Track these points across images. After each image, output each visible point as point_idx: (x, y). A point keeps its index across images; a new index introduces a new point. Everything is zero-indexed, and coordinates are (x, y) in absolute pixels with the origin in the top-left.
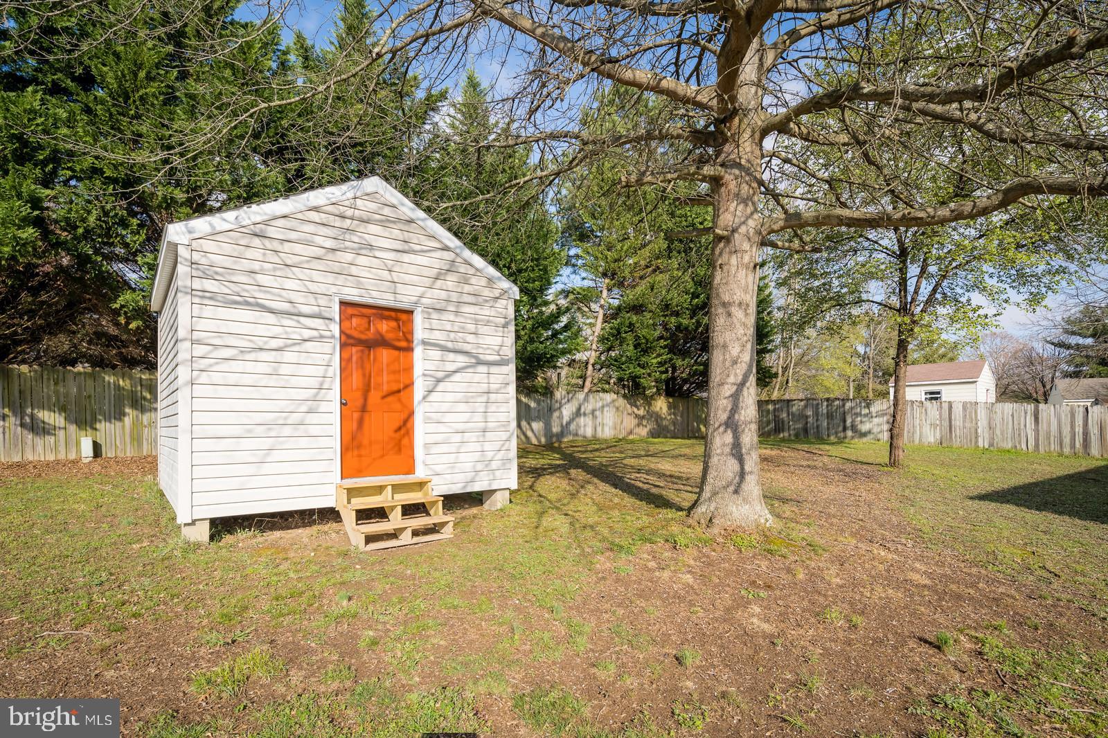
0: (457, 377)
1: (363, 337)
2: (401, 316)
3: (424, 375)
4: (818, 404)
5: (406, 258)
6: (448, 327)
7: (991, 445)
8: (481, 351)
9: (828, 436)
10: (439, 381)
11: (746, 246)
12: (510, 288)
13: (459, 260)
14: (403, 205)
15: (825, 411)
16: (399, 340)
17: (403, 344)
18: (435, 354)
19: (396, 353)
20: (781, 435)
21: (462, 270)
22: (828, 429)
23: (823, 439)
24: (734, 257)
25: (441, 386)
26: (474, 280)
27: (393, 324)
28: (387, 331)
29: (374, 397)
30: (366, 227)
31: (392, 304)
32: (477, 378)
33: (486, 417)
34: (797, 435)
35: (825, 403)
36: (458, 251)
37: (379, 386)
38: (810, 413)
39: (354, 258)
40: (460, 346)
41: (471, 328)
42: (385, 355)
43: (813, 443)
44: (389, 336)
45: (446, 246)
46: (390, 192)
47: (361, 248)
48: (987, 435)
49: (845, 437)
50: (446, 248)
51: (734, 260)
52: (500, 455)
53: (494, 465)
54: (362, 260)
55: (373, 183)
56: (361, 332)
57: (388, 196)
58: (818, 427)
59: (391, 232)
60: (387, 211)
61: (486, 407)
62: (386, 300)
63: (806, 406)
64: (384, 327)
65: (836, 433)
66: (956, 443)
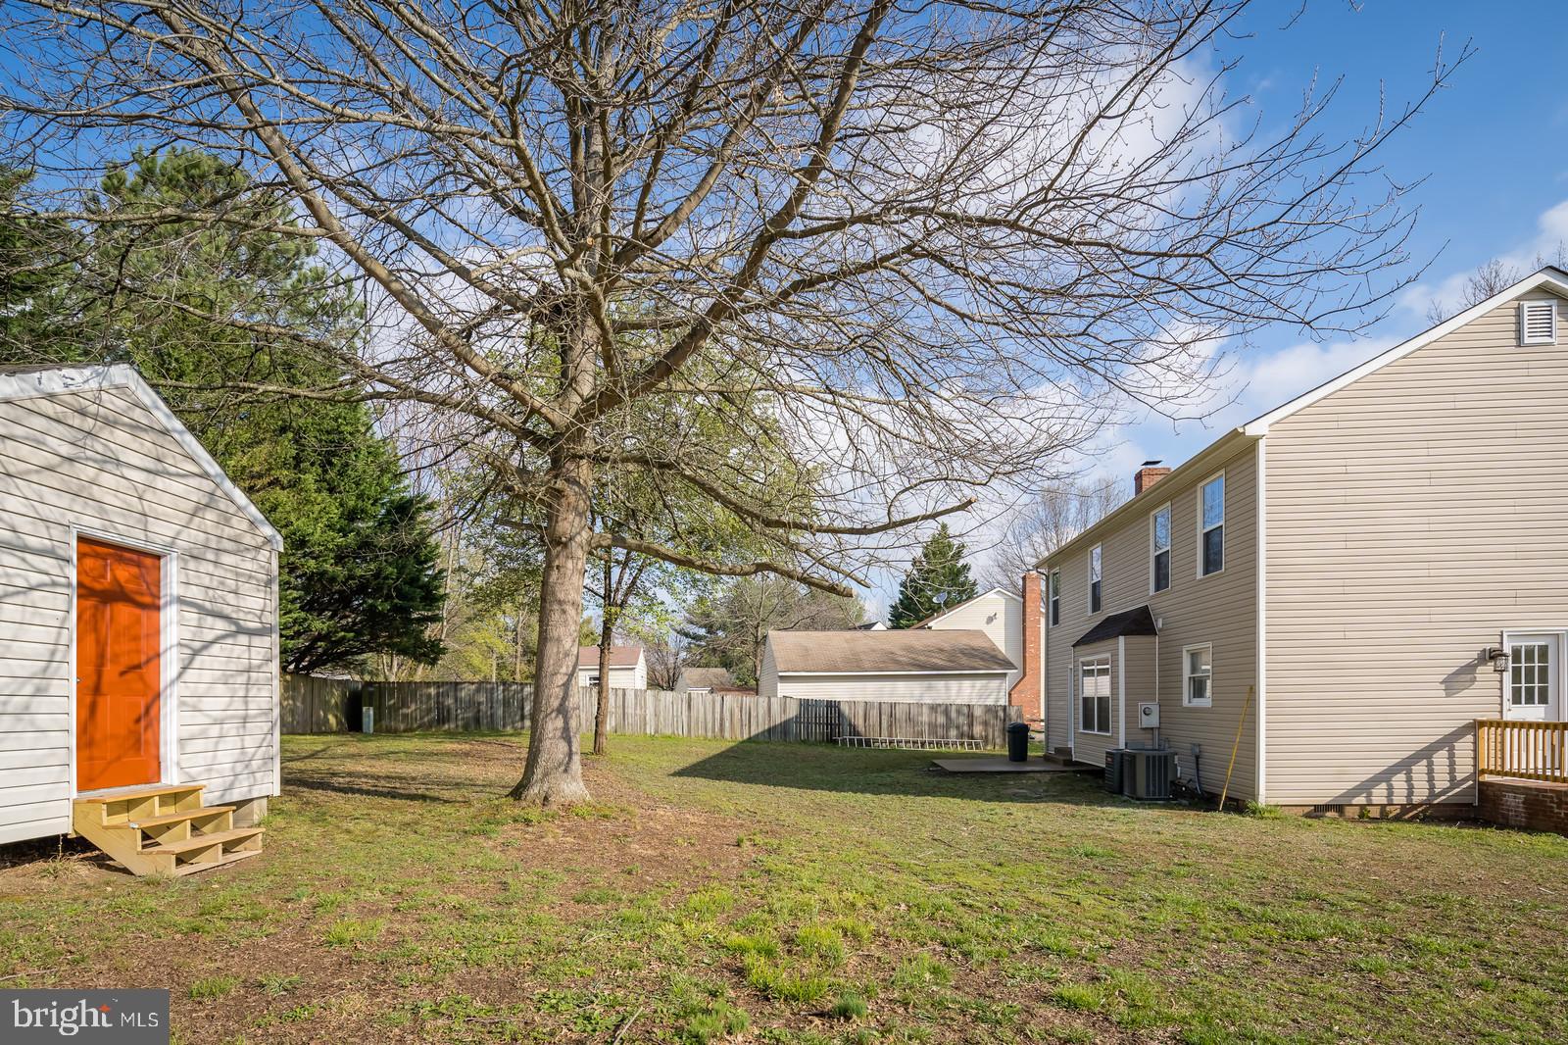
0: (215, 649)
1: (98, 586)
2: (146, 561)
3: (180, 645)
4: (493, 689)
5: (160, 482)
6: (206, 581)
7: (656, 732)
8: (241, 616)
9: (504, 726)
10: (196, 653)
11: (580, 553)
12: (274, 536)
13: (219, 493)
14: (157, 408)
15: (501, 697)
16: (142, 594)
17: (147, 600)
18: (192, 617)
19: (137, 611)
20: (446, 726)
21: (222, 506)
22: (504, 717)
23: (498, 731)
24: (570, 561)
25: (198, 661)
26: (235, 521)
27: (135, 570)
28: (127, 581)
29: (110, 671)
30: (112, 433)
31: (141, 545)
32: (238, 651)
33: (246, 703)
34: (466, 727)
35: (501, 688)
36: (218, 480)
37: (116, 657)
38: (482, 698)
39: (97, 475)
40: (218, 607)
41: (231, 584)
42: (124, 612)
43: (486, 735)
44: (130, 587)
45: (206, 473)
46: (144, 390)
47: (105, 462)
48: (653, 723)
49: (523, 728)
50: (205, 475)
51: (570, 564)
52: (259, 755)
53: (255, 764)
54: (106, 479)
55: (121, 373)
56: (94, 579)
57: (140, 393)
58: (492, 715)
59: (142, 444)
60: (138, 414)
61: (247, 690)
62: (135, 539)
63: (478, 690)
64: (123, 573)
65: (513, 723)
66: (628, 731)
